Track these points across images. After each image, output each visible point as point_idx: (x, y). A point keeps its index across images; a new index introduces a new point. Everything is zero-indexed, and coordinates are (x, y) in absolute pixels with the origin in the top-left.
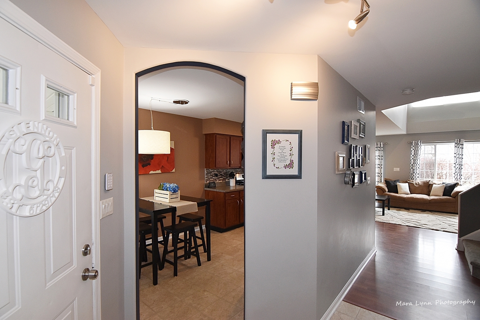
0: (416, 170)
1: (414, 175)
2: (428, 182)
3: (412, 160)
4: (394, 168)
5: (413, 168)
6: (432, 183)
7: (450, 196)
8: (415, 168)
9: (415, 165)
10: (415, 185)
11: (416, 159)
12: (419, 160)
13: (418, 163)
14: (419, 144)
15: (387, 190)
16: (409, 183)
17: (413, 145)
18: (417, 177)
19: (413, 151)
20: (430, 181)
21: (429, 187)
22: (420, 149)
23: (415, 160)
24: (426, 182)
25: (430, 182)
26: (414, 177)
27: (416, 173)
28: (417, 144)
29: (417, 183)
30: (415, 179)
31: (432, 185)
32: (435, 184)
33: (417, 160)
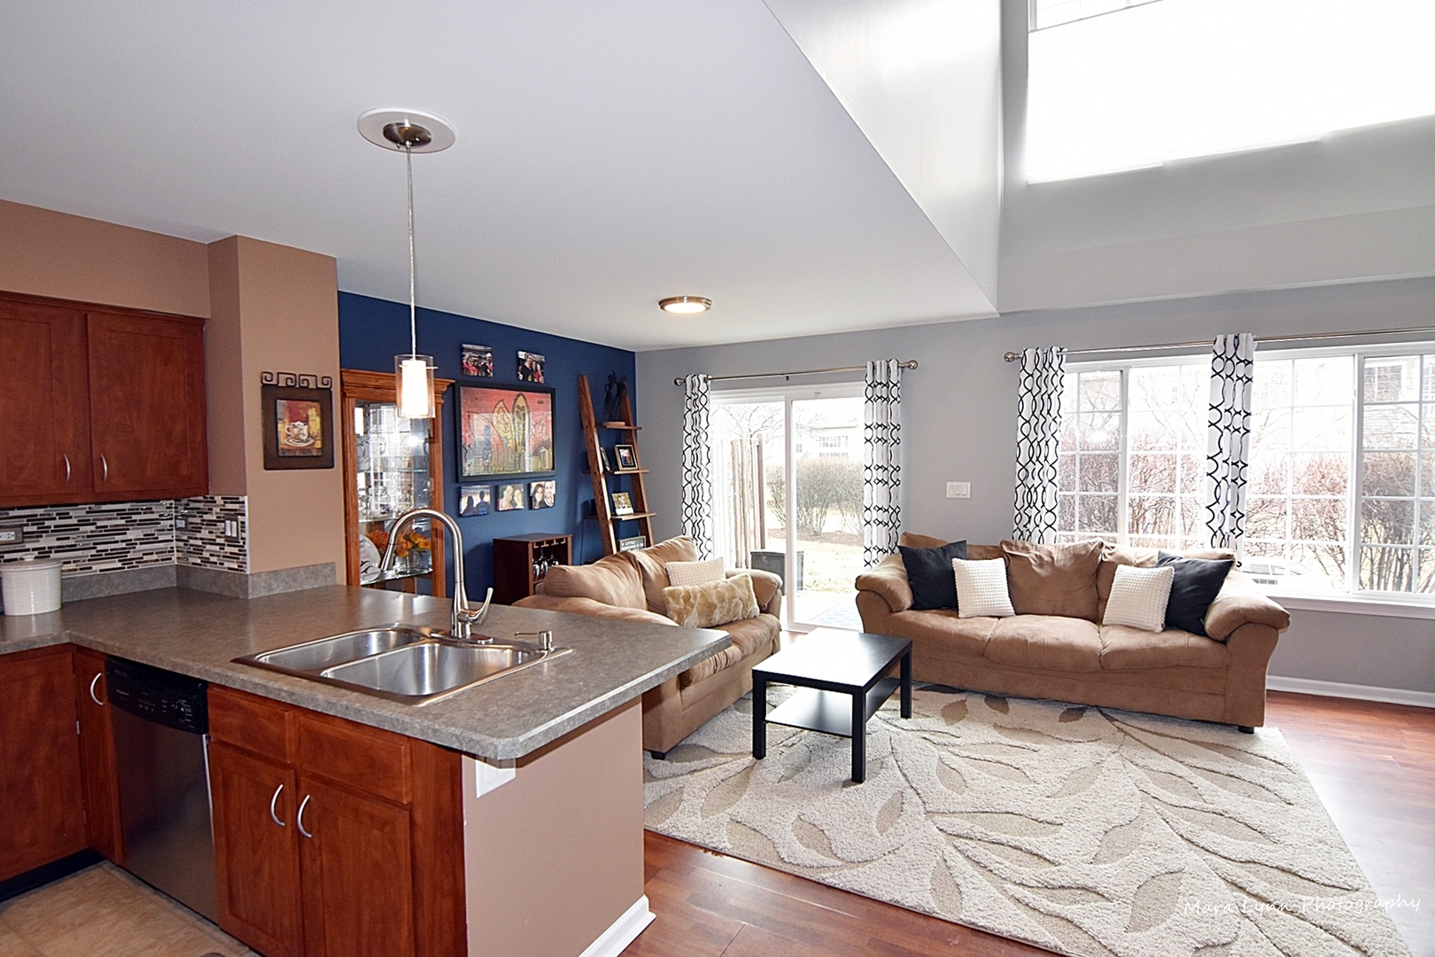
0: (1040, 490)
1: (1030, 518)
2: (1094, 554)
3: (1025, 445)
4: (949, 484)
5: (1029, 482)
6: (1110, 558)
7: (1200, 631)
8: (1037, 481)
9: (1038, 466)
10: (1035, 568)
11: (1041, 436)
12: (1052, 443)
13: (1051, 459)
14: (1055, 365)
15: (906, 598)
16: (1009, 559)
17: (1029, 369)
18: (1043, 526)
19: (1028, 399)
20: (1102, 545)
21: (1097, 577)
22: (1059, 389)
23: (1035, 444)
24: (1083, 552)
25: (1104, 551)
26: (1031, 526)
27: (1039, 504)
28: (1047, 365)
29: (1046, 558)
30: (1036, 534)
31: (1112, 567)
32: (1127, 563)
33: (1043, 444)
